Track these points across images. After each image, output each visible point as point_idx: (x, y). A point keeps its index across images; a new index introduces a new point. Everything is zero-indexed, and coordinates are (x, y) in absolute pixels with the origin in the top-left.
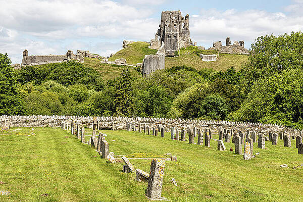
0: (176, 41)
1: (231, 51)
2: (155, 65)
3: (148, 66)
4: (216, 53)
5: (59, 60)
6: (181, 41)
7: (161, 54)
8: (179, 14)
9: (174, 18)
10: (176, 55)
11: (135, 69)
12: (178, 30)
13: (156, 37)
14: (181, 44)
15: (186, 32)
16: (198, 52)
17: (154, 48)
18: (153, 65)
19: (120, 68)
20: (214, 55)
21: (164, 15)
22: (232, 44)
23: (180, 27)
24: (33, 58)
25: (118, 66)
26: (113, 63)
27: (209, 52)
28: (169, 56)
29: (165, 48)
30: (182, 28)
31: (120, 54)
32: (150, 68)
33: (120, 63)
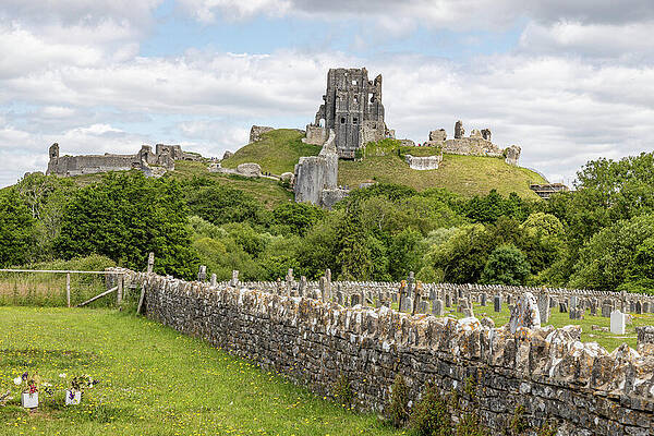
0: (358, 128)
1: (466, 150)
2: (321, 177)
3: (306, 180)
4: (437, 153)
5: (125, 165)
6: (367, 129)
7: (330, 155)
8: (364, 73)
9: (354, 83)
10: (359, 155)
11: (279, 184)
12: (362, 107)
13: (318, 120)
14: (368, 135)
15: (378, 110)
16: (402, 152)
17: (314, 141)
18: (317, 177)
19: (249, 182)
20: (434, 157)
21: (334, 75)
22: (467, 135)
23: (366, 100)
24: (71, 161)
25: (244, 178)
26: (233, 171)
27: (422, 151)
28: (345, 159)
29: (336, 142)
30: (370, 103)
31: (245, 154)
32: (311, 182)
33: (247, 173)
